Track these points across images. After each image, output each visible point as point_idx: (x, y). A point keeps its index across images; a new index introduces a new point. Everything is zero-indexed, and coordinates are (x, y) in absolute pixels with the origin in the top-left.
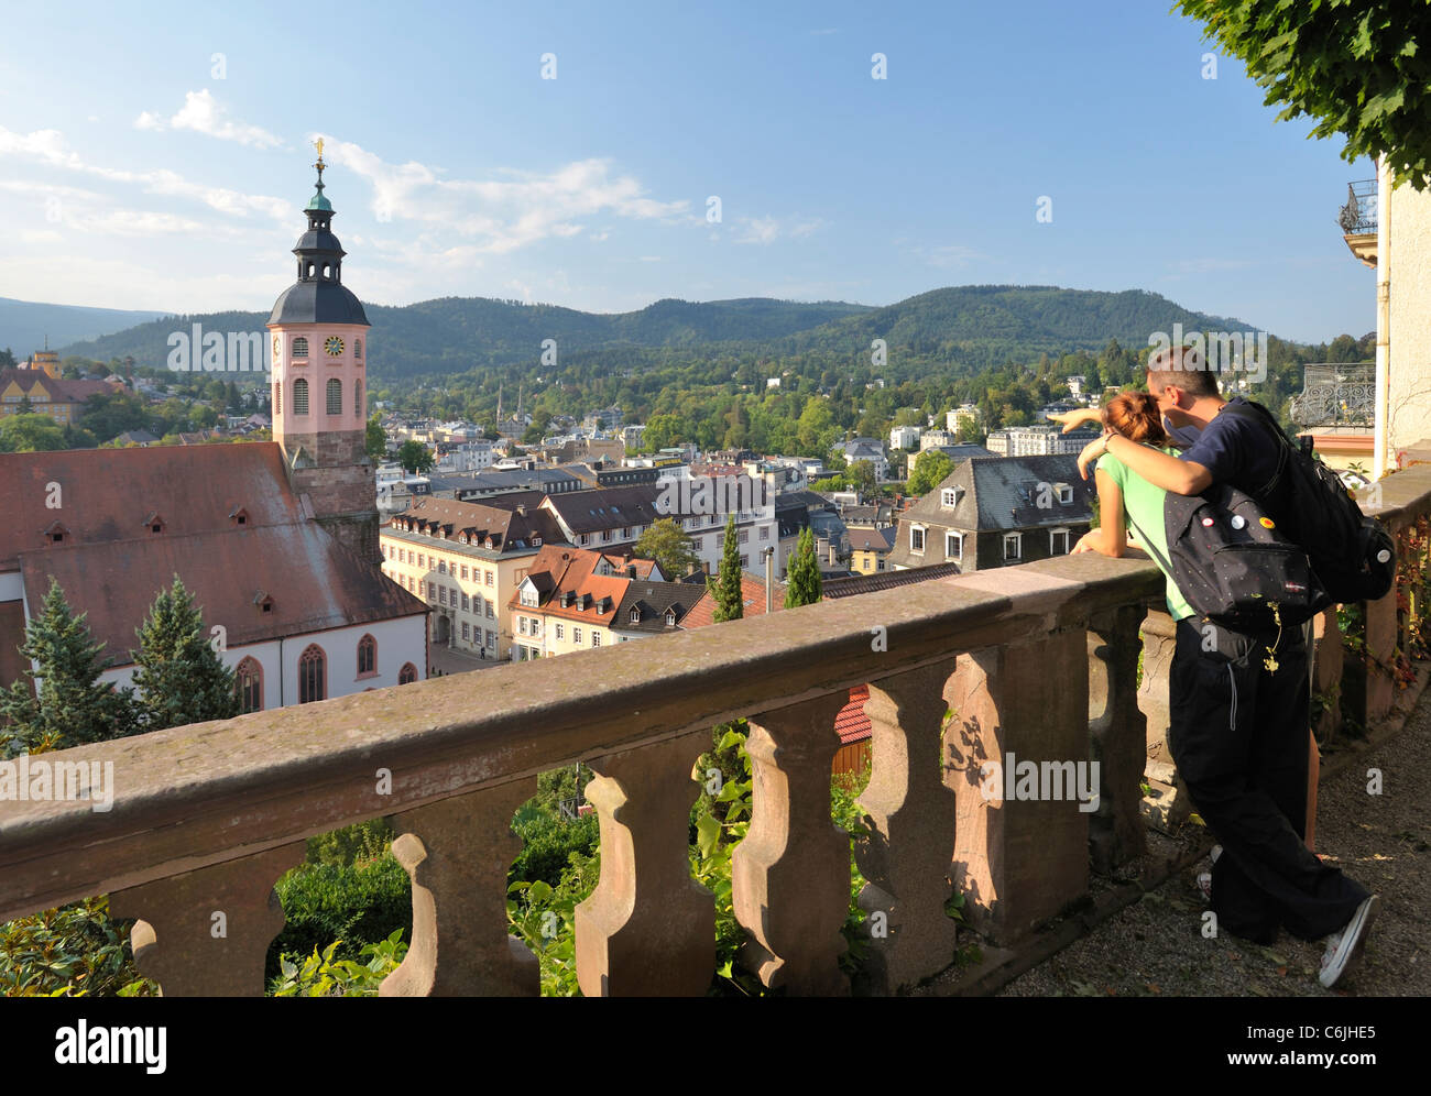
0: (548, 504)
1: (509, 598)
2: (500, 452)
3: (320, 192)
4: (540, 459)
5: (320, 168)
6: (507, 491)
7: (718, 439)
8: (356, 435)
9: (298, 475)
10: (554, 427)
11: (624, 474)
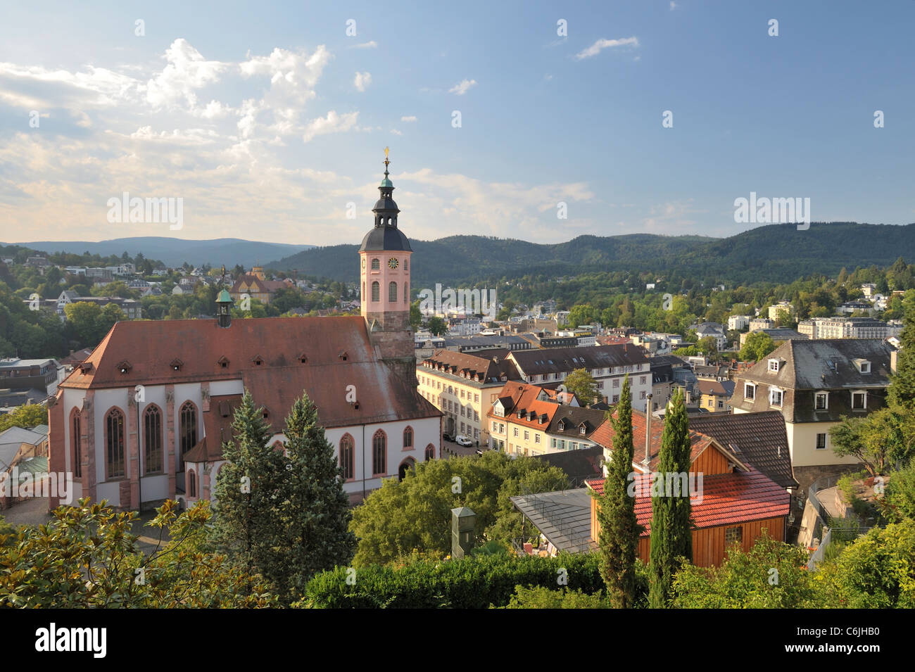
0: (511, 357)
1: (488, 410)
2: (485, 325)
3: (387, 177)
4: (507, 330)
5: (387, 163)
6: (488, 348)
7: (615, 320)
8: (404, 313)
9: (374, 335)
10: (516, 311)
11: (556, 340)
